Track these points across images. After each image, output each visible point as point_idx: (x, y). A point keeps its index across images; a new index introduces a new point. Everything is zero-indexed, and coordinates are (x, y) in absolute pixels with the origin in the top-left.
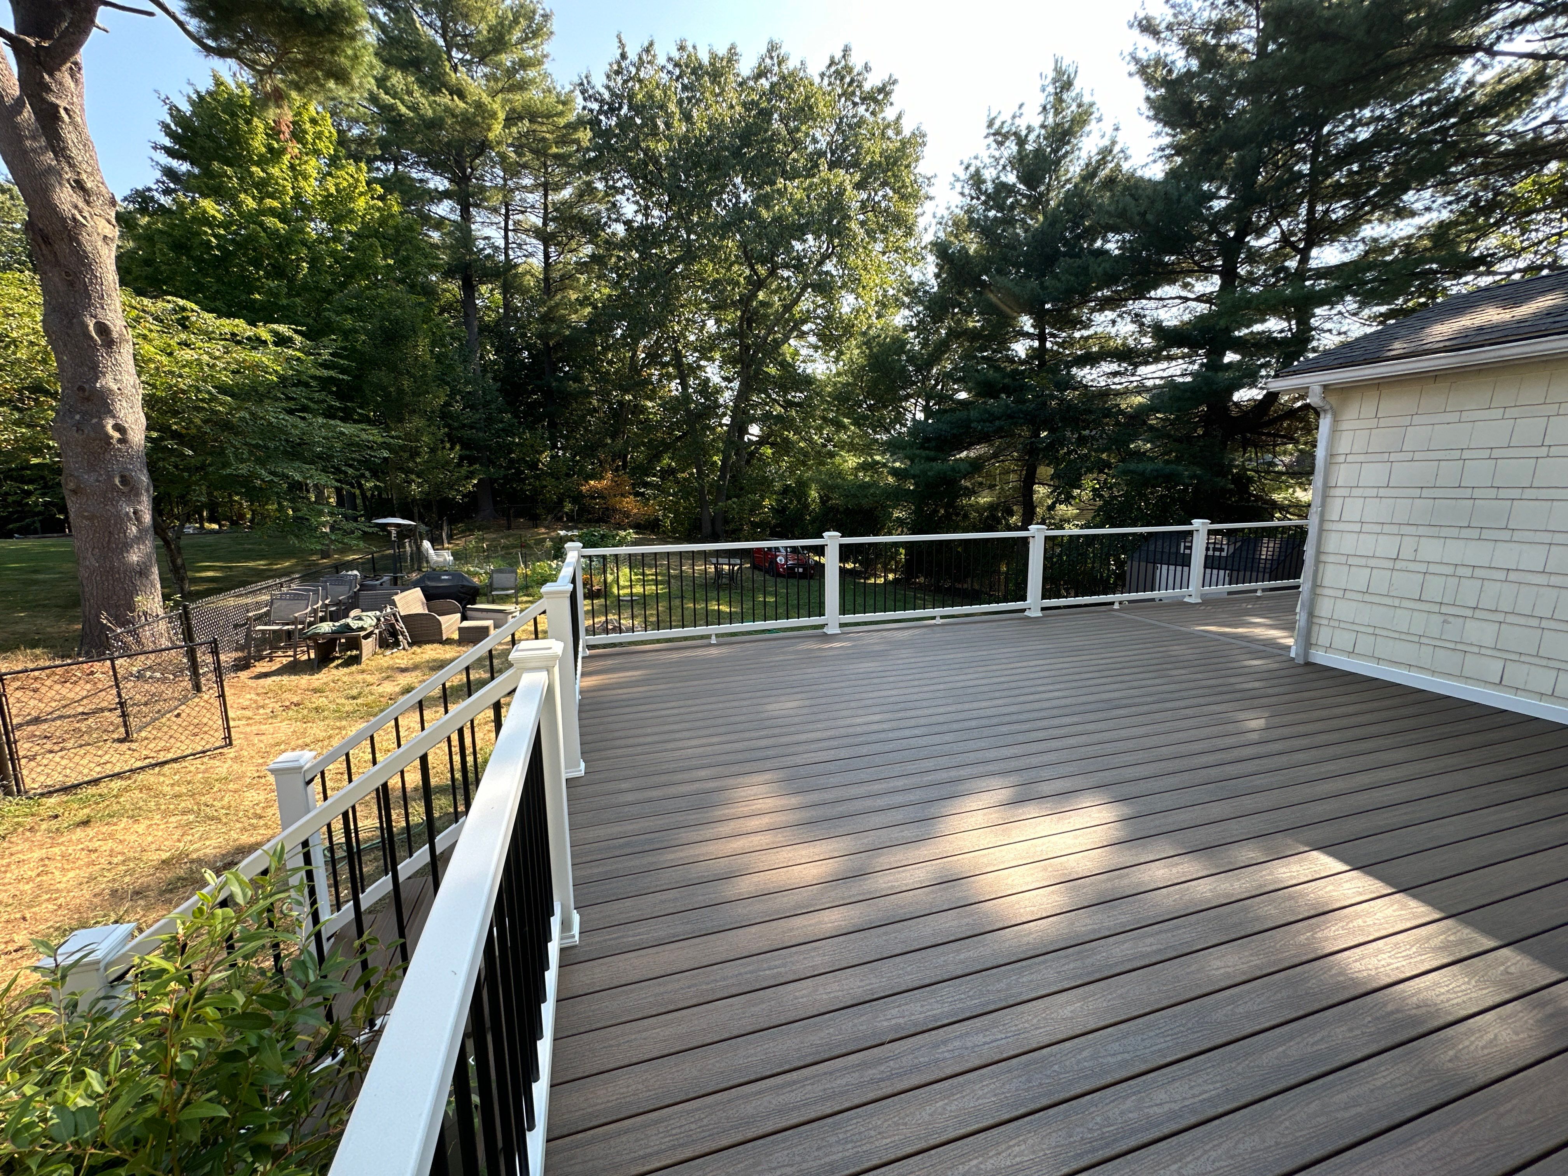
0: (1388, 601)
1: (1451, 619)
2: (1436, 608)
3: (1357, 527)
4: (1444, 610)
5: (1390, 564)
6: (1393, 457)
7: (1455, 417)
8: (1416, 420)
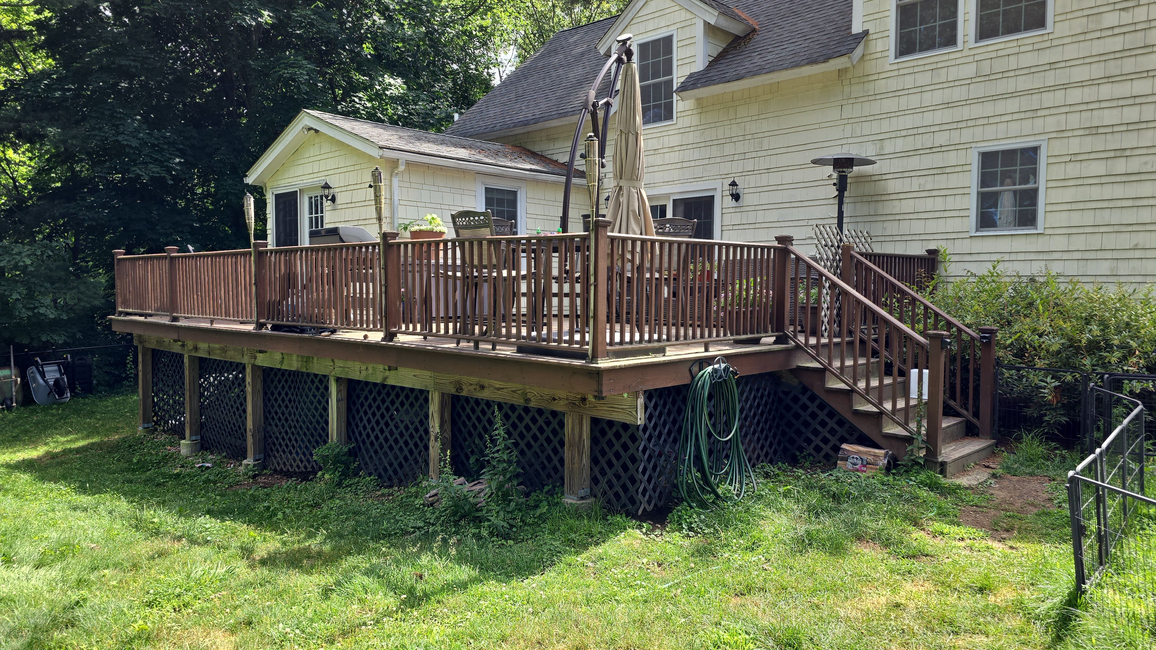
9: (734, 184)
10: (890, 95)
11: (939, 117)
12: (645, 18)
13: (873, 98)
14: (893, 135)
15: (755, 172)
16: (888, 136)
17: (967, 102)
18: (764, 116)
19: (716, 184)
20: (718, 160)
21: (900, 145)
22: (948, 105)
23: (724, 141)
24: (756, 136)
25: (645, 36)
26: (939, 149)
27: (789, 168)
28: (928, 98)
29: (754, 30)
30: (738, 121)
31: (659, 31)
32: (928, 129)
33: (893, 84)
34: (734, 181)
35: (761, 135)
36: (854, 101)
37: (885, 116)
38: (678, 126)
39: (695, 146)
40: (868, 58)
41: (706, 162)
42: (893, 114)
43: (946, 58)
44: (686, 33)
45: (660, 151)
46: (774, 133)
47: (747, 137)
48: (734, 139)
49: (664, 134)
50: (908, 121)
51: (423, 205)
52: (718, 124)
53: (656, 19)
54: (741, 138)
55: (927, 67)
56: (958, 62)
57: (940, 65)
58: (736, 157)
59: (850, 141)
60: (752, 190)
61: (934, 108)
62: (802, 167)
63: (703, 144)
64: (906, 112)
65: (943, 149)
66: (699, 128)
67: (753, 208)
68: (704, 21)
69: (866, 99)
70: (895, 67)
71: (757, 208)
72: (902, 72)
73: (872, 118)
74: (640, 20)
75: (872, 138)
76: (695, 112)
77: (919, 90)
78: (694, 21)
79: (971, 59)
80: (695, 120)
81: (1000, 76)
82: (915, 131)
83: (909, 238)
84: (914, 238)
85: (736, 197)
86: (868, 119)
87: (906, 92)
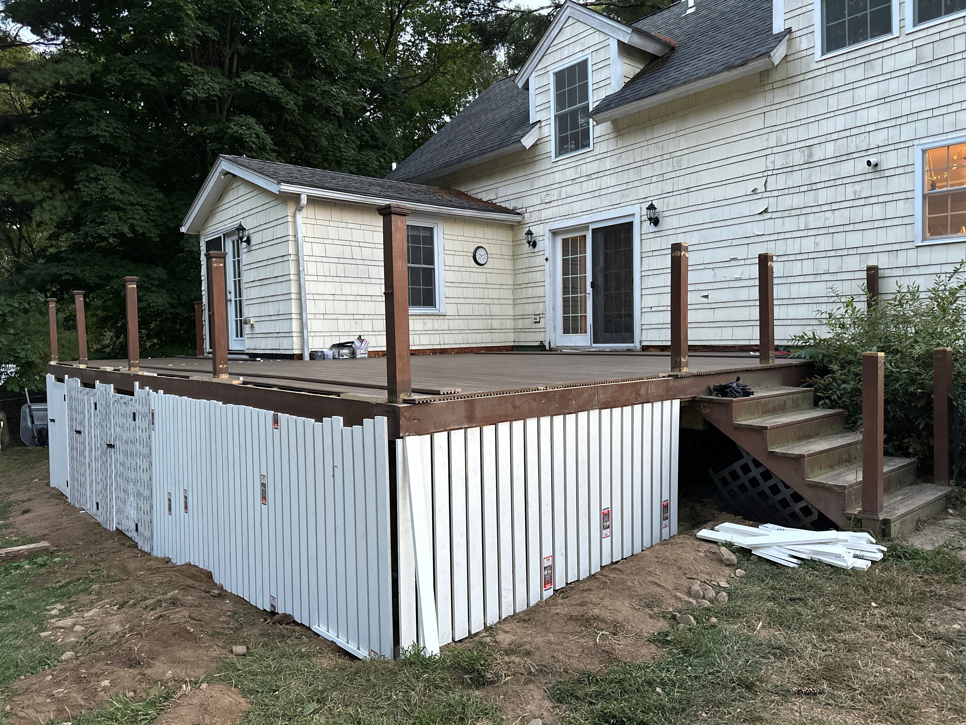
0: (334, 317)
1: (357, 321)
2: (351, 317)
3: (315, 278)
4: (356, 317)
5: (332, 297)
6: (326, 241)
7: (344, 225)
8: (332, 224)
9: (651, 207)
10: (818, 96)
11: (874, 114)
12: (560, 46)
13: (799, 101)
14: (823, 139)
15: (675, 193)
16: (816, 141)
17: (907, 95)
18: (682, 133)
19: (635, 209)
20: (637, 184)
21: (830, 150)
22: (884, 100)
23: (641, 163)
24: (674, 155)
25: (560, 64)
26: (876, 151)
27: (710, 186)
28: (862, 95)
29: (673, 49)
30: (655, 141)
31: (573, 58)
32: (862, 130)
33: (821, 84)
34: (652, 204)
35: (680, 153)
36: (778, 106)
37: (813, 119)
38: (595, 153)
39: (612, 172)
40: (791, 58)
41: (624, 187)
42: (822, 117)
43: (880, 47)
44: (602, 55)
45: (578, 181)
46: (693, 150)
47: (665, 157)
48: (651, 161)
49: (581, 162)
50: (840, 123)
51: (331, 241)
52: (634, 147)
53: (571, 46)
54: (659, 159)
55: (859, 61)
56: (894, 50)
57: (873, 57)
58: (654, 179)
59: (775, 150)
60: (670, 213)
61: (868, 105)
62: (724, 183)
63: (620, 169)
64: (837, 113)
65: (881, 150)
66: (616, 152)
67: (672, 232)
68: (618, 41)
69: (791, 103)
70: (822, 64)
71: (677, 231)
72: (830, 69)
73: (798, 123)
74: (555, 48)
75: (799, 145)
76: (611, 136)
77: (851, 86)
78: (607, 42)
79: (909, 46)
80: (612, 145)
81: (945, 60)
82: (848, 133)
83: (845, 252)
84: (851, 252)
85: (655, 221)
86: (794, 124)
87: (836, 91)
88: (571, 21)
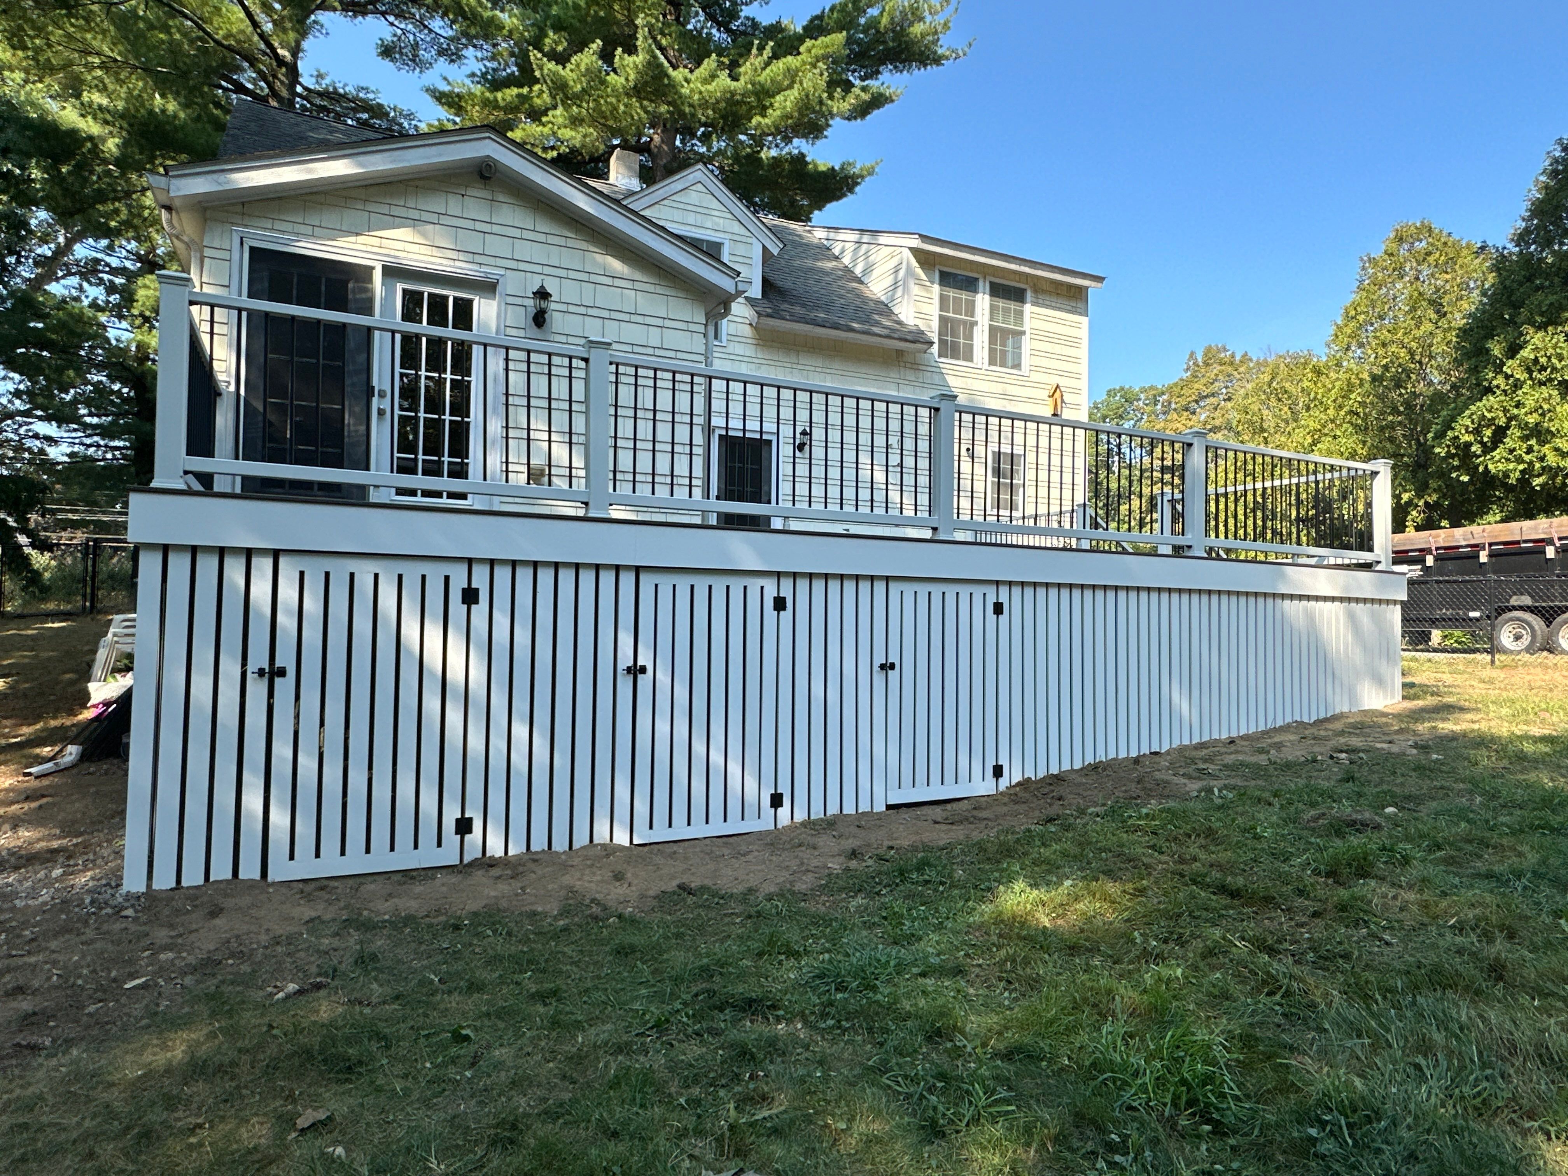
9: (804, 433)
12: (681, 206)
13: (922, 385)
25: (681, 227)
30: (800, 367)
31: (702, 231)
33: (936, 379)
34: (805, 430)
36: (907, 383)
38: (727, 351)
44: (741, 249)
52: (776, 364)
53: (699, 215)
57: (967, 375)
66: (754, 360)
68: (764, 246)
69: (918, 384)
70: (938, 365)
72: (942, 371)
76: (749, 341)
78: (749, 240)
80: (750, 351)
85: (801, 447)
88: (699, 187)
